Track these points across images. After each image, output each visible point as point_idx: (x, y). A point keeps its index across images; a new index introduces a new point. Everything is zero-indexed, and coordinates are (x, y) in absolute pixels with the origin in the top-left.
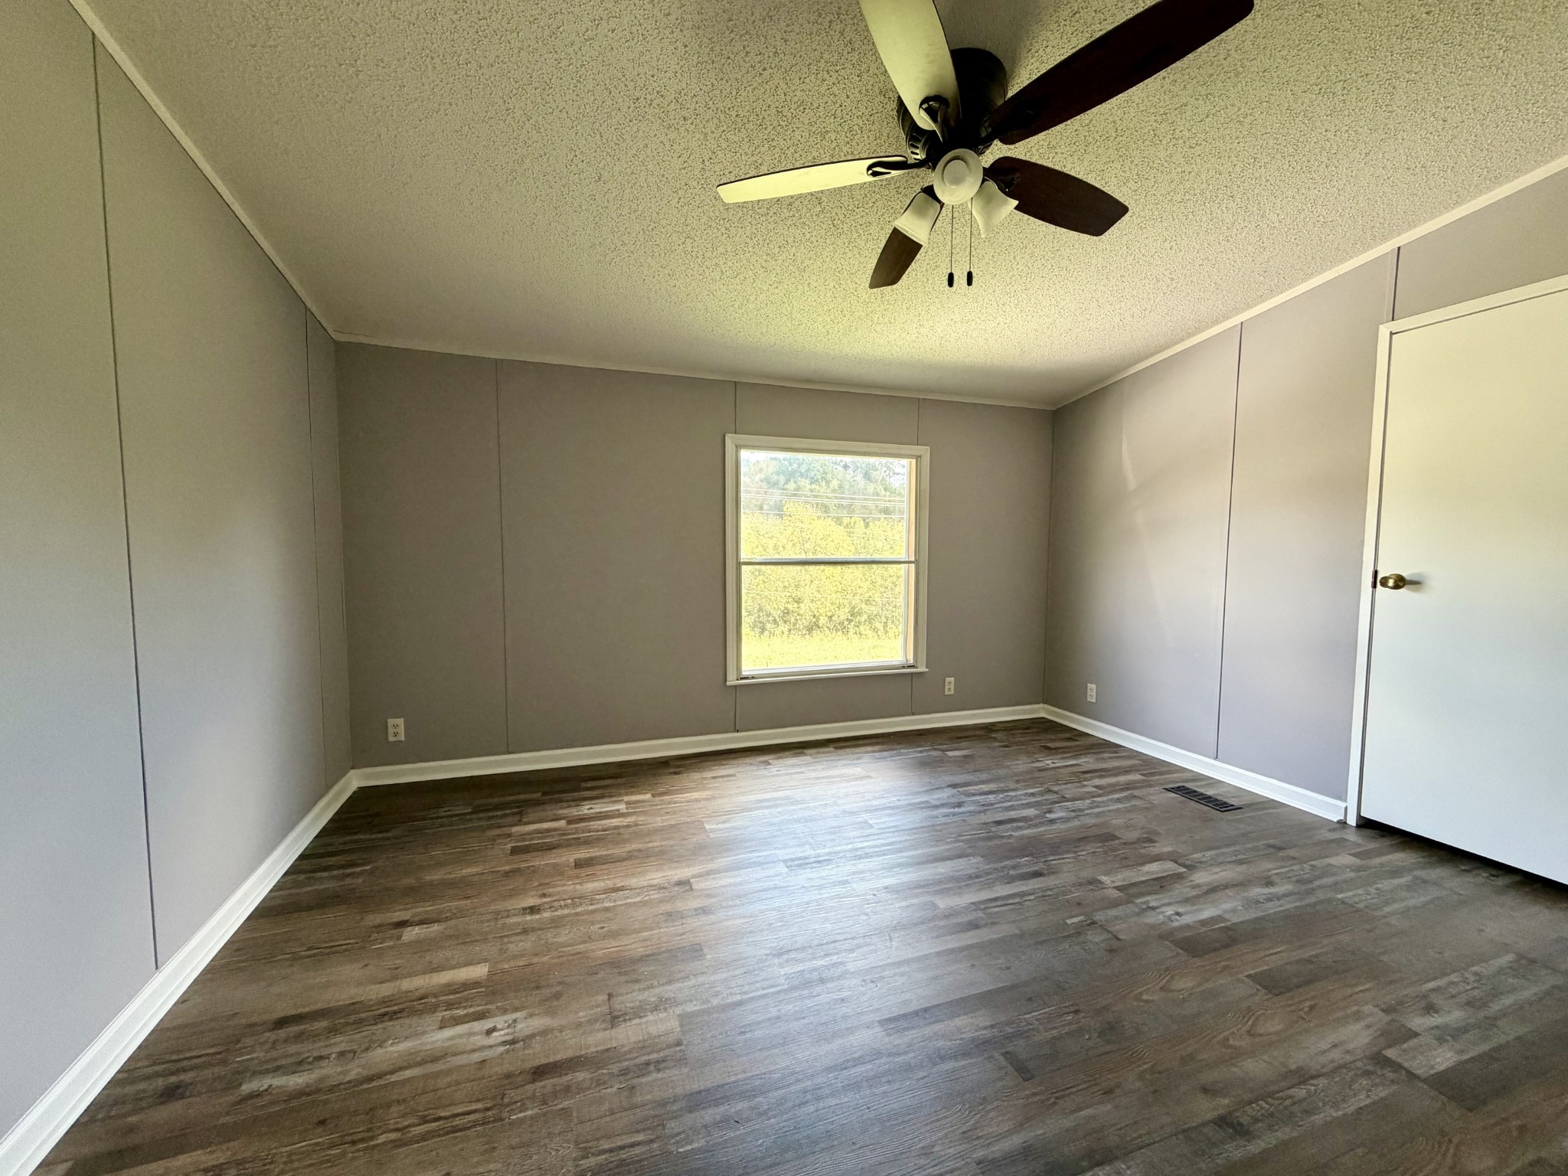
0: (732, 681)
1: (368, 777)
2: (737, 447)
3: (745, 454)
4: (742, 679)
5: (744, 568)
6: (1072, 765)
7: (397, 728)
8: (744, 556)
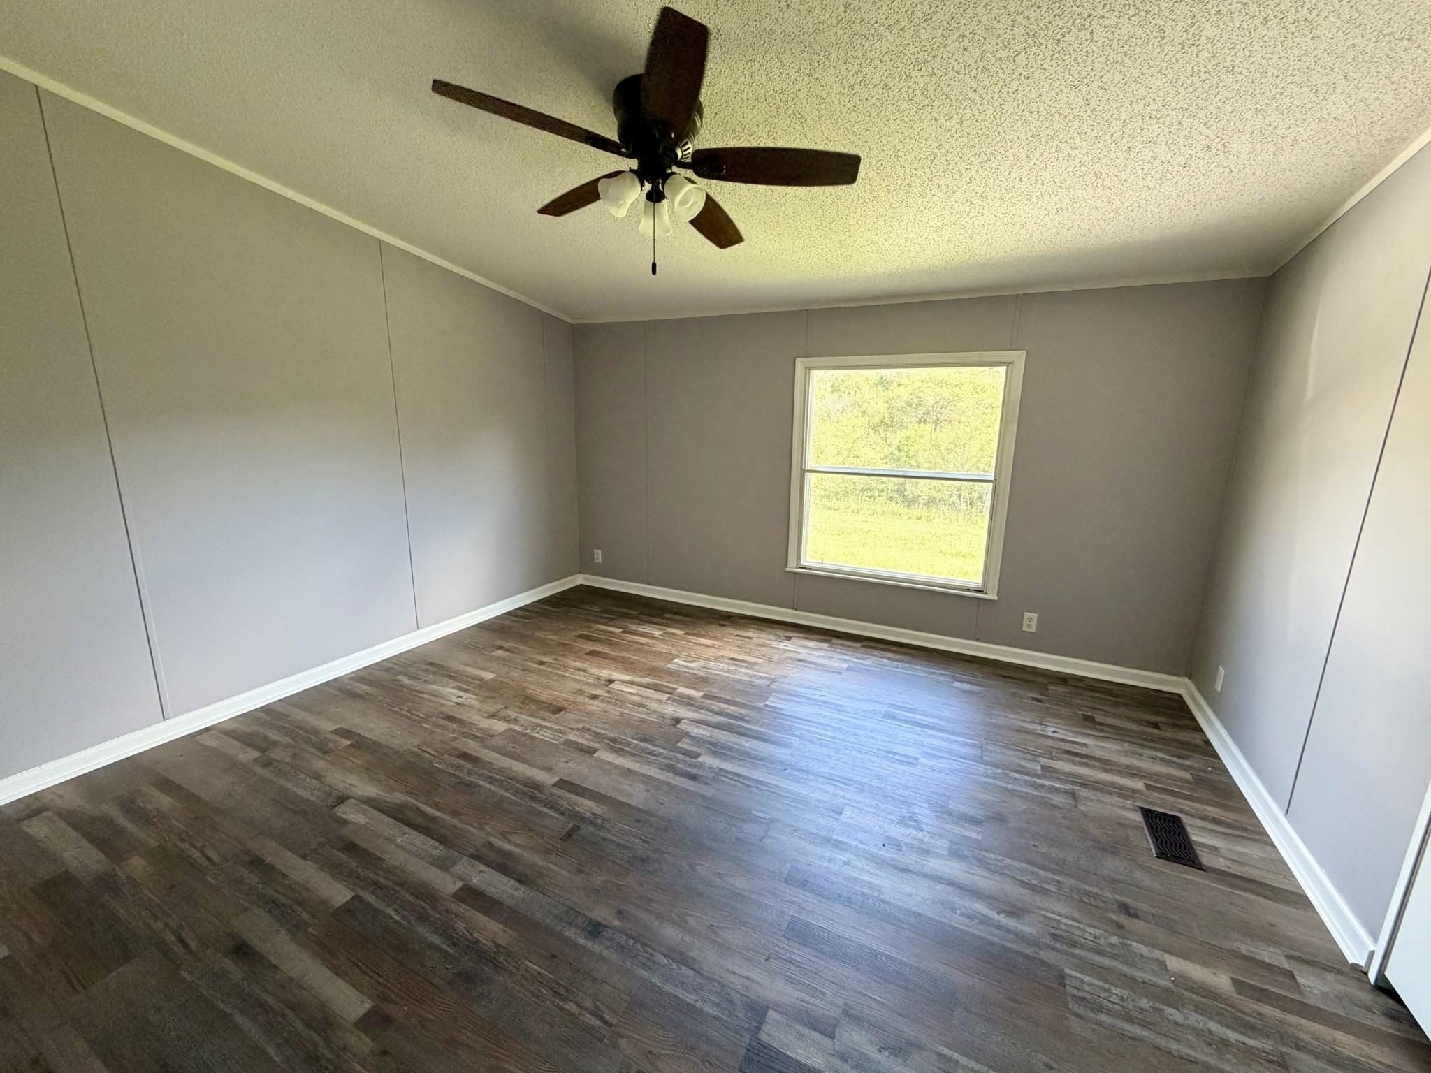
0: (792, 567)
1: (587, 579)
2: (806, 368)
3: (816, 375)
4: (800, 568)
5: (807, 475)
6: (1078, 744)
7: (598, 555)
8: (810, 464)
